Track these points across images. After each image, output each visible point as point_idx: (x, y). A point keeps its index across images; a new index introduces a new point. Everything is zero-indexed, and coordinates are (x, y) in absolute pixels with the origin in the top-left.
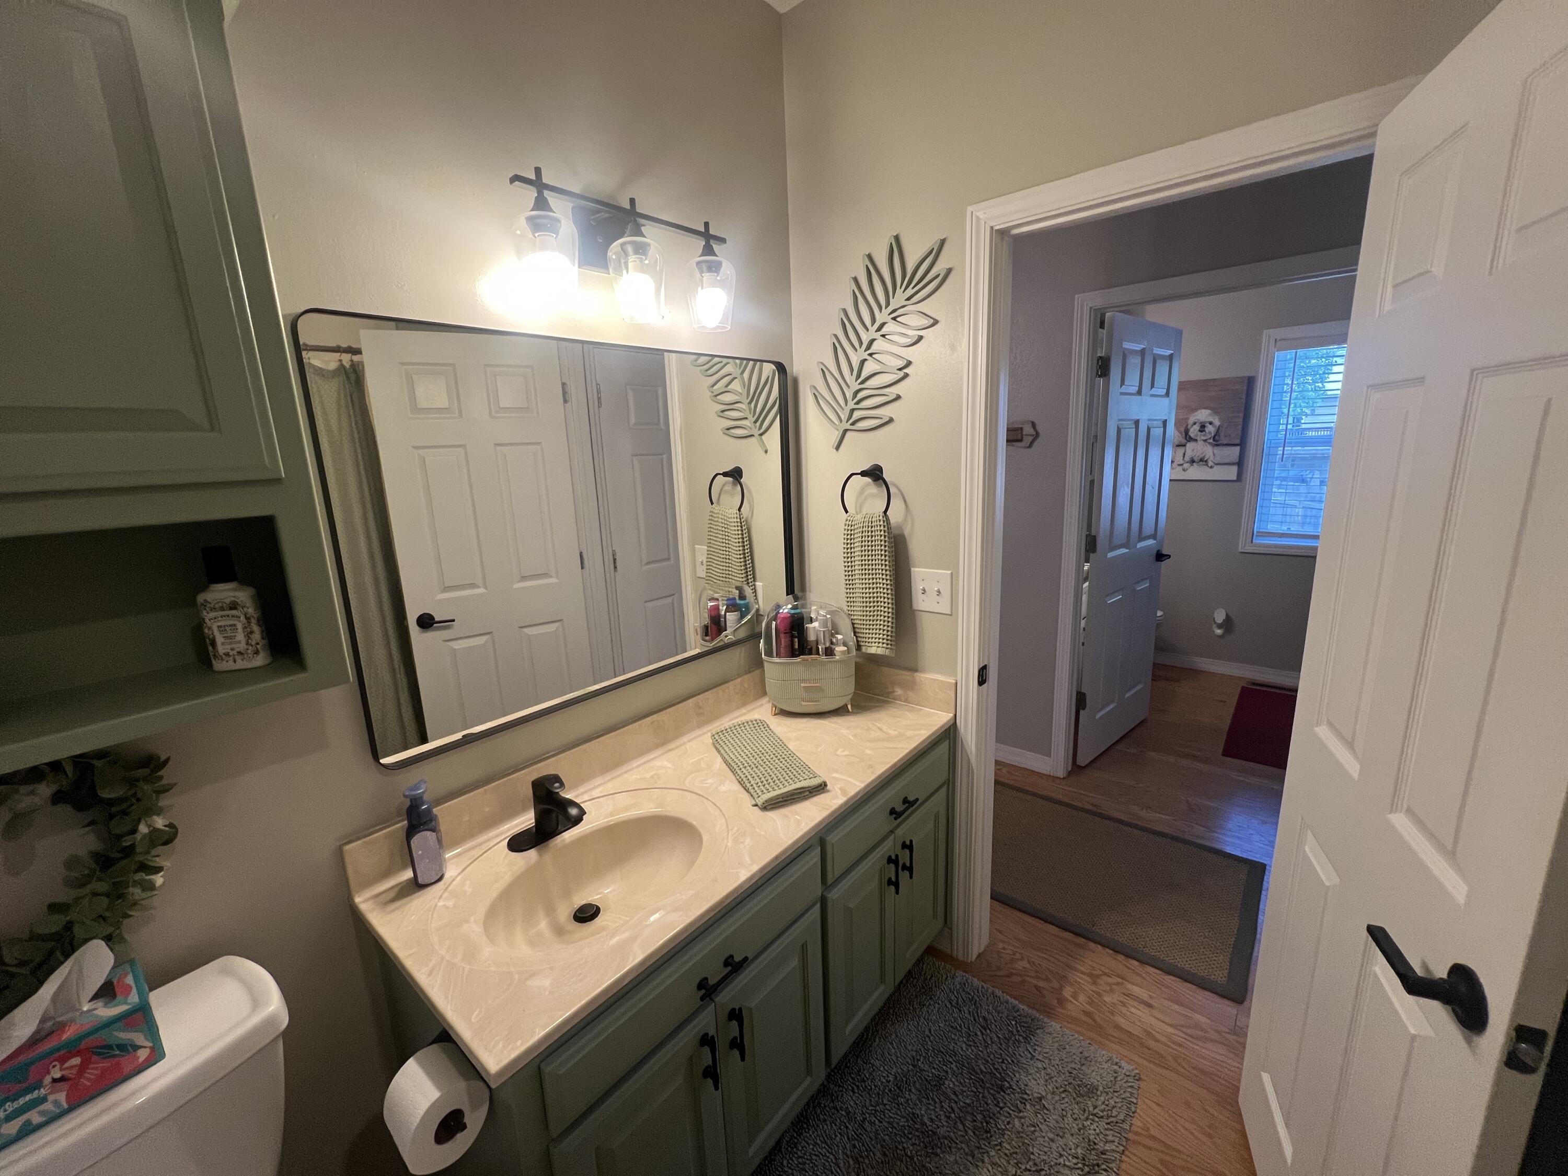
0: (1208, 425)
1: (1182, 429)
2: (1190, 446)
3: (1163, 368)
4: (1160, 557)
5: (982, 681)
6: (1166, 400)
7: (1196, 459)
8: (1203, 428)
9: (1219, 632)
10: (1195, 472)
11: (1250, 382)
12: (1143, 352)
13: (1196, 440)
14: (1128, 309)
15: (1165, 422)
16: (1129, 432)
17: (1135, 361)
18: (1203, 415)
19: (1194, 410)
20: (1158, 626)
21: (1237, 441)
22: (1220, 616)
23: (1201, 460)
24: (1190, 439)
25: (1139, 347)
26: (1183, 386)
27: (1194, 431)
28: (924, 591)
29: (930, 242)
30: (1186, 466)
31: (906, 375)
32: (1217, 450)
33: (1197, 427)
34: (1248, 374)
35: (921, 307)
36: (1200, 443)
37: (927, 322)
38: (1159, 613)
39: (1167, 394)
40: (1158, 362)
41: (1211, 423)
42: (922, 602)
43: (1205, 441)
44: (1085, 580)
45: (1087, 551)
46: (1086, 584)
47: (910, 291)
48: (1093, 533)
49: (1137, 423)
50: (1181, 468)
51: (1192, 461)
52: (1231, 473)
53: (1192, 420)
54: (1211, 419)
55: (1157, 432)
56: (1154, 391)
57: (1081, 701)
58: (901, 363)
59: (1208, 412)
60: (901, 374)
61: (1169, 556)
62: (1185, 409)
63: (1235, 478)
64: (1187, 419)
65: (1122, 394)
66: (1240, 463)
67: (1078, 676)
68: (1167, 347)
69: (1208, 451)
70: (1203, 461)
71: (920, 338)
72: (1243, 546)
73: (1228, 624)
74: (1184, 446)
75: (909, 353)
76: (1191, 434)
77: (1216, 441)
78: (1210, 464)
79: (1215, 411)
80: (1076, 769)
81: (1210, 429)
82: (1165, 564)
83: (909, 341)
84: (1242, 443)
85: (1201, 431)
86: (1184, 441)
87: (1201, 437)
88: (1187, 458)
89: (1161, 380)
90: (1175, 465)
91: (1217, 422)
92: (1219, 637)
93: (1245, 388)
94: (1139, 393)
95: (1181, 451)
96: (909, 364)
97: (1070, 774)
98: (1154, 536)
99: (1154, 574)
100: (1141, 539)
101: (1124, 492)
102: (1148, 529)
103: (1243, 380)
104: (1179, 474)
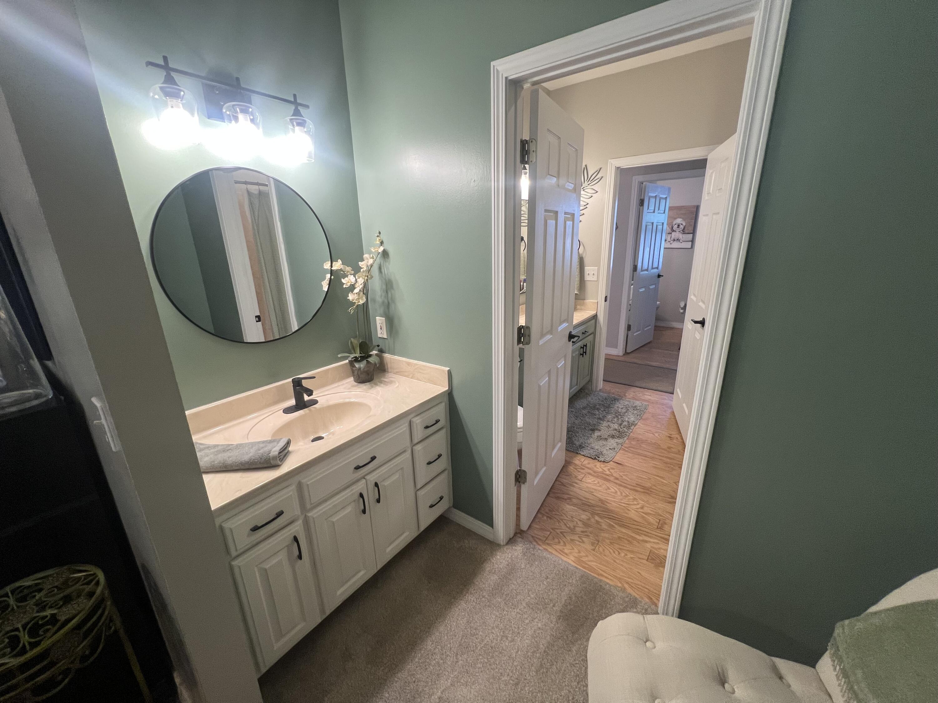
0: (681, 225)
1: (671, 227)
2: (673, 233)
3: (663, 202)
4: (659, 276)
5: (606, 301)
6: (664, 215)
7: (676, 239)
8: (679, 226)
9: (682, 310)
10: (676, 245)
11: (698, 208)
12: (656, 197)
13: (676, 231)
14: (651, 182)
15: (663, 223)
16: (650, 227)
17: (653, 200)
18: (679, 221)
19: (675, 219)
20: (657, 308)
21: (692, 232)
22: (682, 304)
23: (678, 240)
24: (673, 231)
25: (654, 195)
26: (671, 208)
27: (675, 227)
28: (589, 274)
29: (597, 168)
30: (671, 242)
31: (587, 207)
32: (684, 236)
33: (676, 226)
34: (696, 204)
35: (592, 187)
36: (677, 232)
37: (594, 192)
38: (658, 303)
39: (664, 213)
40: (661, 200)
41: (682, 224)
42: (587, 278)
43: (679, 231)
44: (632, 285)
45: (633, 271)
46: (632, 286)
47: (589, 182)
48: (636, 264)
49: (653, 223)
50: (669, 243)
51: (674, 240)
52: (689, 245)
53: (674, 223)
54: (682, 223)
55: (660, 227)
56: (659, 211)
57: (629, 328)
58: (585, 204)
59: (681, 219)
60: (585, 207)
61: (663, 276)
62: (671, 218)
63: (690, 247)
64: (672, 222)
65: (648, 212)
66: (693, 241)
67: (628, 318)
68: (665, 194)
69: (681, 236)
71: (592, 196)
73: (686, 307)
74: (671, 233)
75: (588, 201)
76: (674, 229)
77: (684, 232)
78: (681, 241)
79: (684, 219)
80: (626, 353)
81: (682, 227)
82: (661, 278)
83: (588, 197)
84: (694, 232)
85: (678, 227)
86: (671, 232)
88: (672, 239)
89: (662, 208)
90: (667, 242)
91: (684, 224)
92: (682, 313)
93: (695, 210)
94: (654, 212)
95: (670, 236)
96: (588, 204)
97: (624, 355)
98: (657, 268)
99: (657, 284)
100: (653, 268)
101: (647, 250)
102: (655, 265)
103: (694, 206)
104: (668, 246)
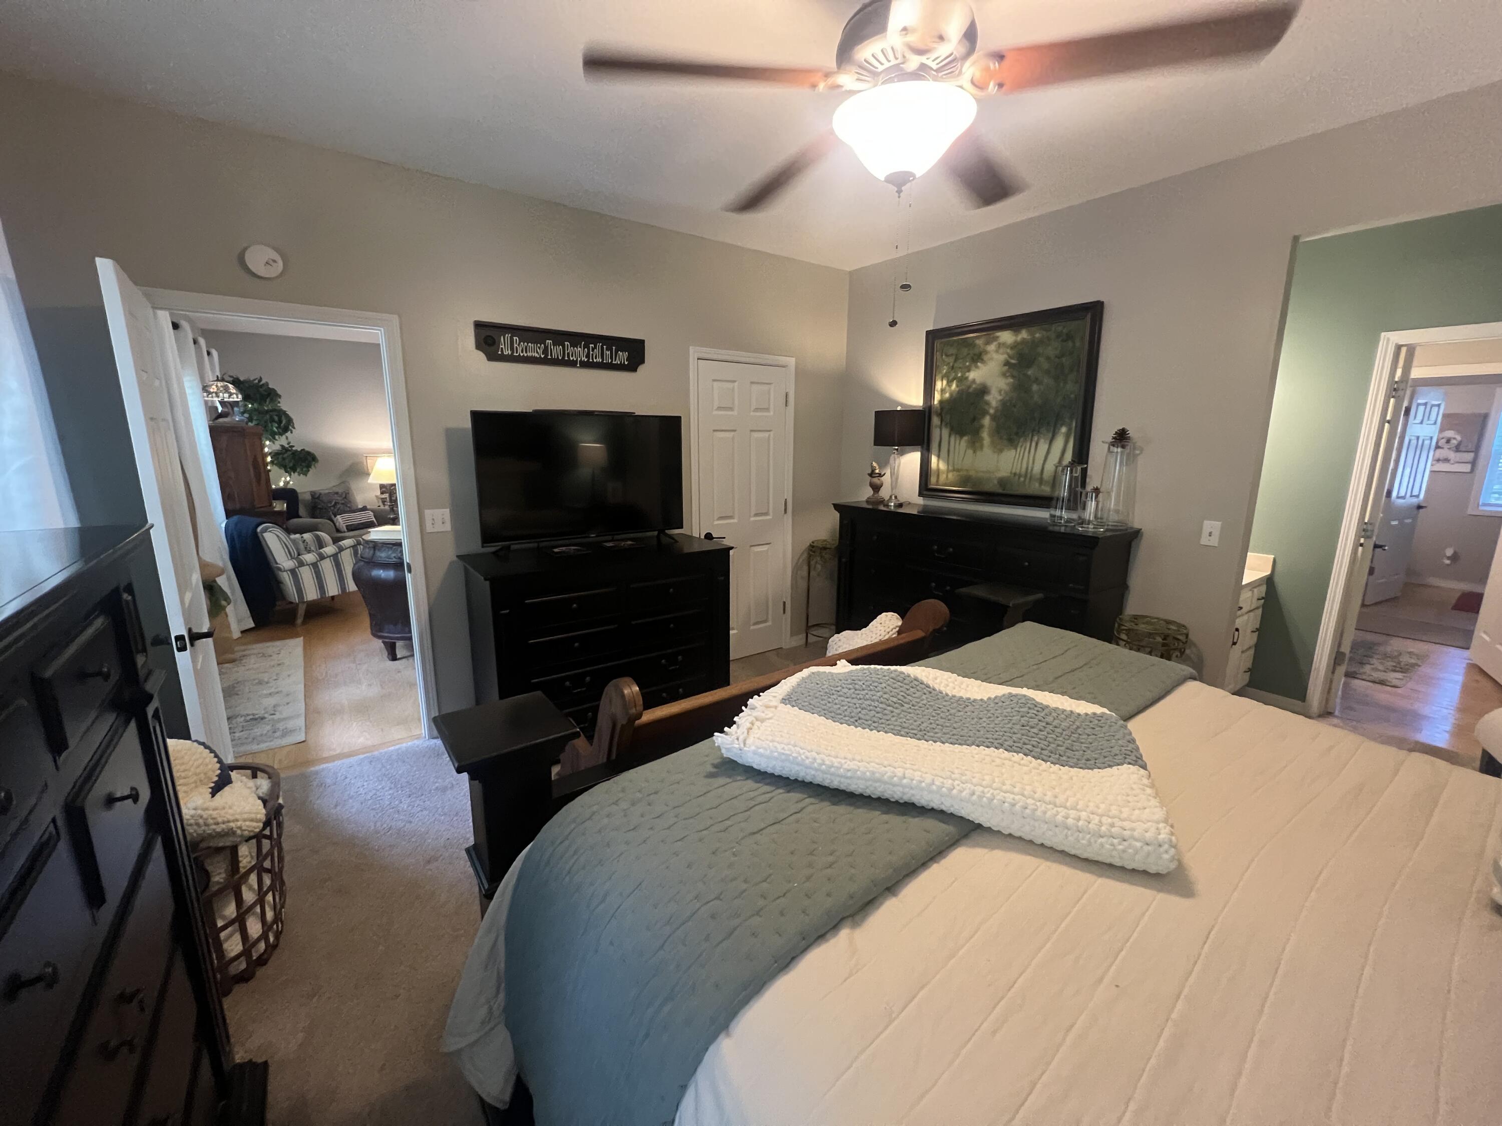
0: (1452, 439)
3: (1435, 410)
4: (1419, 508)
6: (1434, 426)
7: (1443, 459)
8: (1448, 441)
9: (1448, 562)
10: (1445, 467)
11: (1485, 417)
12: (1425, 404)
15: (1431, 438)
16: (1414, 442)
17: (1421, 408)
19: (1447, 431)
21: (1474, 450)
22: (1449, 552)
23: (1445, 460)
25: (1424, 402)
26: (1444, 418)
27: (1442, 443)
32: (1459, 455)
33: (1444, 441)
34: (1483, 411)
36: (1446, 450)
39: (1435, 423)
40: (1433, 408)
41: (1454, 439)
43: (1449, 449)
48: (1391, 491)
49: (1418, 438)
50: (1437, 464)
51: (1441, 460)
52: (1467, 468)
54: (1455, 436)
55: (1427, 442)
56: (1429, 422)
57: (1371, 572)
59: (1452, 432)
61: (1424, 508)
62: (1442, 430)
63: (1469, 471)
65: (1413, 424)
66: (1474, 463)
68: (1438, 401)
69: (1452, 455)
70: (1447, 460)
72: (1470, 511)
73: (1455, 558)
74: (1439, 451)
76: (1440, 444)
77: (1457, 449)
78: (1452, 462)
79: (1459, 432)
81: (1454, 442)
82: (1421, 511)
84: (1476, 450)
85: (1447, 443)
86: (1439, 448)
87: (1446, 446)
88: (1437, 458)
89: (1433, 417)
90: (1434, 462)
91: (1459, 438)
92: (1448, 565)
93: (1480, 419)
94: (1422, 423)
95: (1436, 454)
98: (1418, 496)
99: (1415, 518)
100: (1411, 496)
101: (1407, 471)
102: (1415, 493)
103: (1480, 415)
104: (1436, 468)
